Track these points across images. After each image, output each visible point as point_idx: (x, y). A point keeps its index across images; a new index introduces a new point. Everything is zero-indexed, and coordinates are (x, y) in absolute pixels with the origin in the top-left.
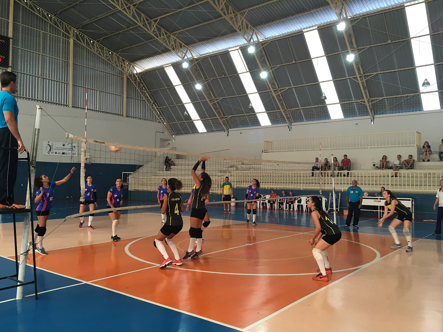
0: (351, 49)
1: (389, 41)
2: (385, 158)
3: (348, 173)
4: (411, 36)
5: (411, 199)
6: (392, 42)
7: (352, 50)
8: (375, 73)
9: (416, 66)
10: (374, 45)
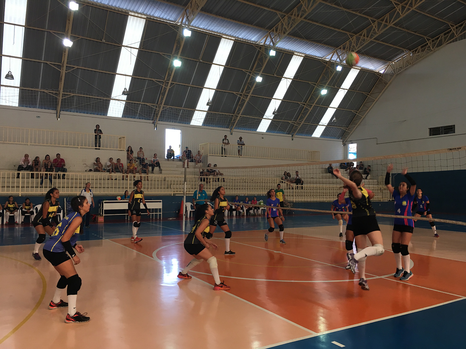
0: (71, 33)
1: (104, 41)
2: (98, 160)
3: (64, 175)
4: (123, 44)
5: (161, 200)
6: (106, 42)
7: (72, 35)
8: (76, 67)
9: (117, 73)
10: (86, 38)
